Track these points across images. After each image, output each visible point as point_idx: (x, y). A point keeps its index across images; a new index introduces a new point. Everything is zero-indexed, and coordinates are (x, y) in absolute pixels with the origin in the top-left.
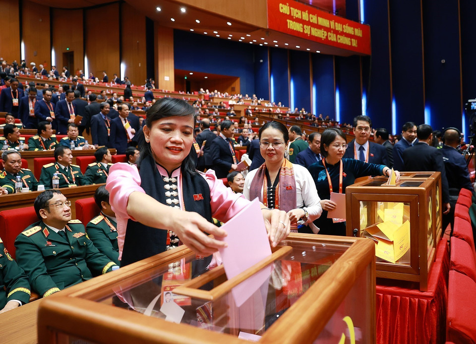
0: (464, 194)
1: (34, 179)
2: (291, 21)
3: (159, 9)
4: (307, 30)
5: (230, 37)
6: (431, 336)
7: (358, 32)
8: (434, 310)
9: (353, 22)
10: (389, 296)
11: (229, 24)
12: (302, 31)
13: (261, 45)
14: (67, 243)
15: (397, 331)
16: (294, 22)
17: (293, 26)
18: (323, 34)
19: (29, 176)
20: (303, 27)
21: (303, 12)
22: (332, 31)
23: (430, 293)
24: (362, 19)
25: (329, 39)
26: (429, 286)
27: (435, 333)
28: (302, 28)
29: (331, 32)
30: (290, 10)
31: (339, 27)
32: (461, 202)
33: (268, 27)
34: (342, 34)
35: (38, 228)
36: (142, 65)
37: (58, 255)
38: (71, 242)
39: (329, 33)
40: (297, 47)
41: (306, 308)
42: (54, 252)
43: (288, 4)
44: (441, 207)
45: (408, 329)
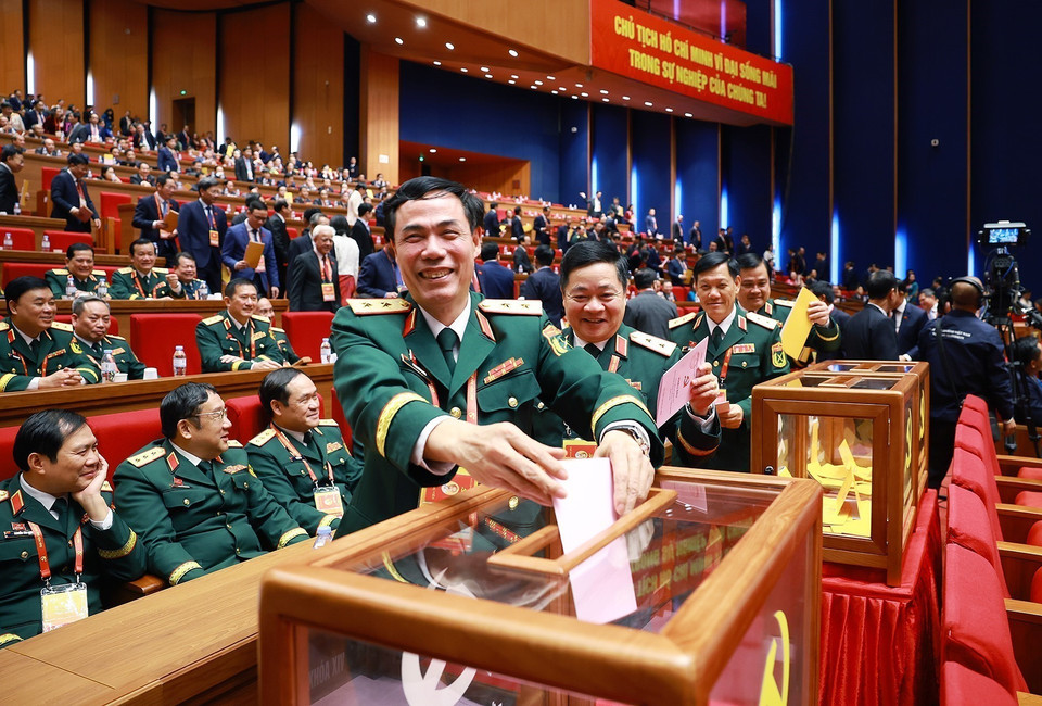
0: (972, 406)
1: (131, 355)
2: (637, 53)
3: (371, 19)
4: (668, 72)
5: (513, 79)
6: (906, 669)
7: (770, 80)
8: (913, 621)
9: (758, 57)
10: (829, 595)
11: (513, 53)
12: (658, 73)
13: (575, 97)
14: (212, 484)
15: (842, 660)
16: (644, 55)
17: (641, 62)
18: (699, 81)
19: (121, 350)
20: (661, 65)
21: (661, 35)
22: (718, 75)
23: (906, 589)
24: (778, 53)
25: (712, 90)
26: (903, 576)
27: (912, 664)
28: (658, 68)
29: (715, 77)
30: (636, 30)
31: (731, 67)
32: (966, 422)
33: (591, 63)
34: (738, 80)
35: (159, 452)
36: (334, 130)
37: (194, 506)
38: (218, 482)
39: (712, 79)
40: (647, 104)
41: (726, 588)
42: (186, 501)
43: (631, 17)
44: (927, 430)
45: (863, 656)
